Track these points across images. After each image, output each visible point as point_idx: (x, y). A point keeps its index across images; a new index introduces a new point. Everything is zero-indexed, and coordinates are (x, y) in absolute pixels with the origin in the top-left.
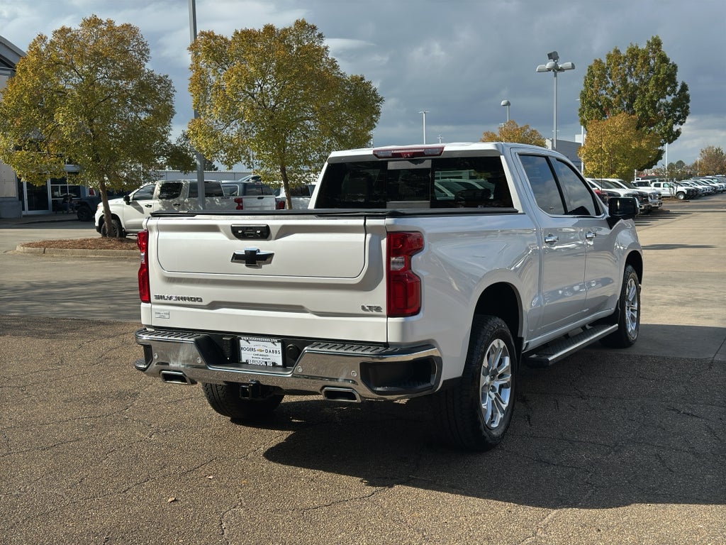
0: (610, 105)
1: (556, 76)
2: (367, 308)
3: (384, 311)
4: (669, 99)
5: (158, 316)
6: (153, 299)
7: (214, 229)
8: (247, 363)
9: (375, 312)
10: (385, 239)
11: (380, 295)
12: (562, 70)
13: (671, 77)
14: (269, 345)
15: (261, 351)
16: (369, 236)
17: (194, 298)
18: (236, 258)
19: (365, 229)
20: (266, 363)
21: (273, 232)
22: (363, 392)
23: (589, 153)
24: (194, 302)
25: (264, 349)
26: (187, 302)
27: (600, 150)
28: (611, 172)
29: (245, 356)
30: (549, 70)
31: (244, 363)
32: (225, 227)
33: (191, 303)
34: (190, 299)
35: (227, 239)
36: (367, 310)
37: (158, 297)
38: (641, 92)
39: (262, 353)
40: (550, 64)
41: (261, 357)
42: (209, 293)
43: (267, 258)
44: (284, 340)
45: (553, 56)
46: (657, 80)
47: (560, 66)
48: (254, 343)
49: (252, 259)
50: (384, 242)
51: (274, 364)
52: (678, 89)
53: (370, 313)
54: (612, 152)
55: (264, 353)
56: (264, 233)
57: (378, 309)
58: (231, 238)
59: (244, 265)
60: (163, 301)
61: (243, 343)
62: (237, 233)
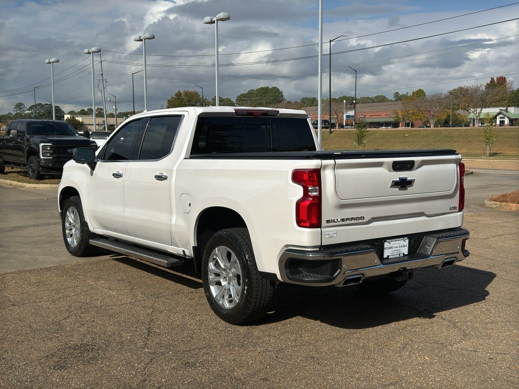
2: (452, 208)
3: (458, 209)
5: (327, 236)
6: (324, 223)
7: (380, 165)
8: (388, 258)
9: (455, 210)
10: (459, 167)
11: (455, 201)
14: (401, 242)
15: (397, 247)
16: (455, 165)
17: (358, 218)
18: (394, 184)
19: (455, 161)
20: (399, 255)
21: (416, 165)
24: (359, 221)
25: (398, 245)
26: (353, 222)
29: (386, 254)
31: (386, 258)
32: (388, 163)
33: (356, 222)
34: (356, 219)
35: (387, 172)
37: (328, 221)
41: (396, 252)
42: (367, 212)
43: (410, 183)
44: (410, 237)
48: (392, 243)
49: (403, 184)
50: (458, 169)
51: (404, 255)
53: (453, 211)
55: (398, 249)
56: (409, 166)
57: (455, 208)
58: (390, 171)
59: (398, 189)
60: (333, 224)
61: (386, 245)
62: (397, 167)
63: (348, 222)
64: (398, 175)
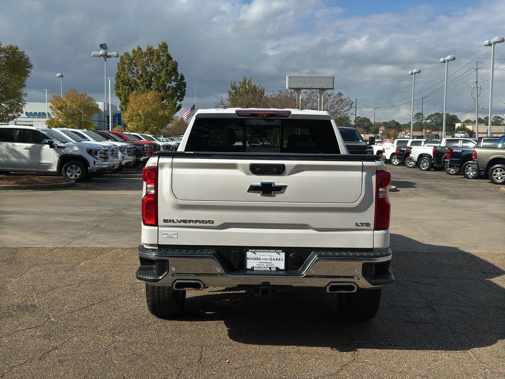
0: (136, 84)
1: (105, 60)
2: (360, 225)
3: (372, 226)
4: (174, 84)
5: (165, 236)
6: (160, 222)
7: (234, 167)
8: (252, 269)
9: (365, 227)
10: (375, 175)
11: (369, 215)
12: (110, 57)
13: (175, 69)
14: (274, 255)
15: (266, 259)
16: (364, 173)
17: (206, 221)
18: (253, 189)
19: (362, 169)
20: (270, 268)
21: (288, 170)
22: (364, 284)
23: (131, 116)
24: (207, 224)
25: (269, 258)
26: (198, 224)
27: (139, 115)
28: (145, 130)
29: (250, 264)
30: (101, 56)
31: (249, 269)
32: (242, 165)
33: (202, 225)
34: (203, 222)
35: (244, 174)
36: (359, 226)
37: (165, 221)
38: (157, 78)
39: (266, 261)
40: (102, 52)
41: (265, 264)
42: (219, 217)
43: (281, 189)
44: (287, 250)
45: (103, 46)
46: (167, 71)
47: (109, 54)
48: (259, 254)
49: (267, 190)
50: (374, 178)
51: (278, 269)
52: (179, 77)
53: (362, 227)
54: (146, 117)
55: (269, 261)
56: (280, 170)
57: (368, 224)
58: (247, 174)
59: (259, 194)
60: (172, 224)
61: (249, 254)
62: (255, 170)
63: (192, 224)
64: (259, 180)
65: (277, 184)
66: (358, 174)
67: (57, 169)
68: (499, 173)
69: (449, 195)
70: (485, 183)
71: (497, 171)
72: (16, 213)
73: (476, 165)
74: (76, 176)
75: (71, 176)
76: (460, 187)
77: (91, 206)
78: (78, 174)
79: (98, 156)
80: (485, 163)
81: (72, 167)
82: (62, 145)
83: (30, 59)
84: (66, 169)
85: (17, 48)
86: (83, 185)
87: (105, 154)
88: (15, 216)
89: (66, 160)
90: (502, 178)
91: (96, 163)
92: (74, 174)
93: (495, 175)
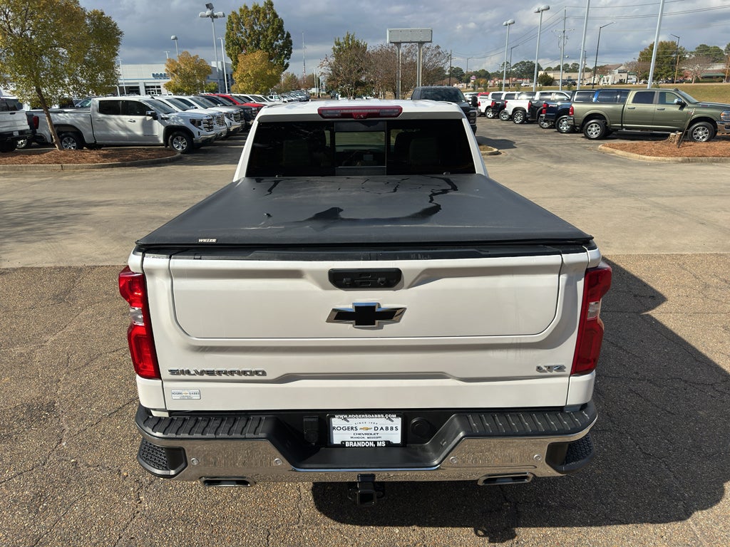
0: (245, 44)
1: (213, 21)
2: (546, 369)
3: (568, 370)
4: (280, 42)
5: (178, 397)
7: (296, 274)
8: (343, 445)
9: (554, 373)
10: (583, 279)
11: (566, 353)
12: (216, 17)
13: (280, 27)
14: (381, 421)
15: (367, 429)
16: (564, 277)
17: (251, 372)
19: (561, 269)
20: (375, 443)
21: (407, 279)
23: (242, 76)
24: (251, 376)
25: (373, 426)
26: (236, 377)
27: (249, 75)
28: (256, 90)
29: (337, 438)
30: (208, 16)
31: (337, 446)
33: (244, 377)
34: (245, 373)
35: (317, 288)
36: (544, 371)
37: (172, 372)
38: (264, 37)
39: (367, 432)
40: (208, 12)
41: (367, 437)
42: (275, 365)
44: (405, 414)
45: (209, 6)
46: (273, 29)
47: (215, 14)
48: (354, 421)
49: (366, 316)
50: (581, 284)
51: (388, 444)
52: (285, 36)
53: (549, 373)
54: (256, 78)
55: (371, 431)
56: (391, 280)
57: (561, 368)
58: (325, 288)
59: (352, 325)
60: (187, 377)
61: (336, 422)
62: (340, 280)
63: (224, 377)
64: (349, 299)
65: (386, 305)
66: (550, 280)
67: (164, 140)
68: (593, 129)
69: (551, 157)
70: (578, 138)
71: (592, 127)
72: (108, 204)
73: (572, 121)
74: (183, 148)
75: (178, 147)
76: (557, 145)
77: (189, 189)
78: (184, 146)
79: (202, 127)
80: (581, 119)
81: (177, 139)
82: (166, 116)
83: (118, 25)
84: (172, 140)
85: (102, 14)
86: (189, 158)
87: (209, 124)
88: (104, 209)
89: (171, 131)
90: (596, 133)
91: (201, 134)
92: (180, 146)
93: (590, 130)
